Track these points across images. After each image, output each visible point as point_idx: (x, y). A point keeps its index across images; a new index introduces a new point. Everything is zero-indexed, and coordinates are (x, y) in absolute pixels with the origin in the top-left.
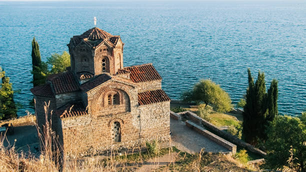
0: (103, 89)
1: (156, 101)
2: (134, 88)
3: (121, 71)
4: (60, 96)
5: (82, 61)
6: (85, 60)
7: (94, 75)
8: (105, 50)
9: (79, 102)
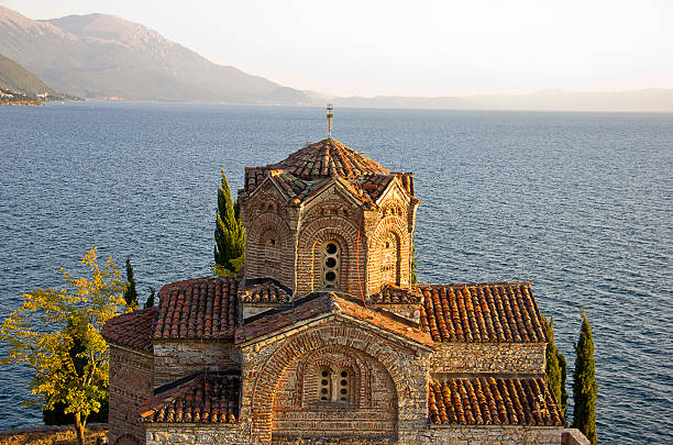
0: (299, 341)
1: (501, 416)
2: (415, 353)
3: (392, 294)
4: (170, 347)
5: (262, 244)
6: (273, 242)
7: (290, 292)
8: (335, 211)
9: (230, 377)
